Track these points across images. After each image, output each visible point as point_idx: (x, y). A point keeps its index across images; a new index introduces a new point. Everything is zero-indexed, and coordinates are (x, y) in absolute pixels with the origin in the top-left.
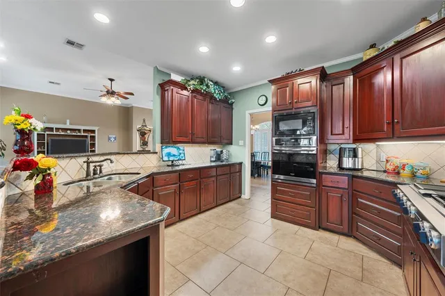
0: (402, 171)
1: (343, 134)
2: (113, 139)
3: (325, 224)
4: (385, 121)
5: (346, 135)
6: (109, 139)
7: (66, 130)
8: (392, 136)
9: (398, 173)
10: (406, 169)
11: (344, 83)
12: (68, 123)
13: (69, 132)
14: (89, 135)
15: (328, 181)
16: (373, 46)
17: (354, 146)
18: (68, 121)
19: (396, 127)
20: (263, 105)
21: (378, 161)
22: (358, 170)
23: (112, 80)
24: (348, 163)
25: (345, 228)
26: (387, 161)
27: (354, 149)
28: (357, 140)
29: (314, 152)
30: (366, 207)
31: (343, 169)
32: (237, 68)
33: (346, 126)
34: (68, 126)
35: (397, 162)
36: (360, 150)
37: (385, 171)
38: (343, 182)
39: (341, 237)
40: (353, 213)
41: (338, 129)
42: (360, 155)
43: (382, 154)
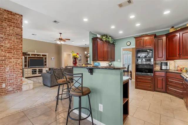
0: (183, 70)
1: (162, 57)
2: (53, 59)
3: (156, 89)
4: (177, 54)
5: (163, 58)
6: (51, 59)
7: (35, 55)
8: (180, 58)
9: (182, 71)
10: (184, 69)
11: (162, 39)
12: (36, 52)
13: (36, 56)
14: (44, 57)
15: (157, 74)
16: (173, 27)
17: (166, 62)
18: (36, 51)
19: (181, 55)
20: (129, 45)
21: (175, 67)
22: (168, 70)
23: (61, 34)
24: (164, 67)
25: (164, 90)
26: (178, 67)
27: (166, 63)
28: (167, 59)
29: (153, 64)
30: (171, 82)
31: (162, 70)
32: (121, 32)
33: (163, 54)
34: (36, 53)
35: (181, 67)
36: (168, 63)
37: (177, 70)
38: (163, 74)
39: (162, 93)
40: (167, 84)
41: (160, 55)
42: (168, 65)
43: (176, 64)
